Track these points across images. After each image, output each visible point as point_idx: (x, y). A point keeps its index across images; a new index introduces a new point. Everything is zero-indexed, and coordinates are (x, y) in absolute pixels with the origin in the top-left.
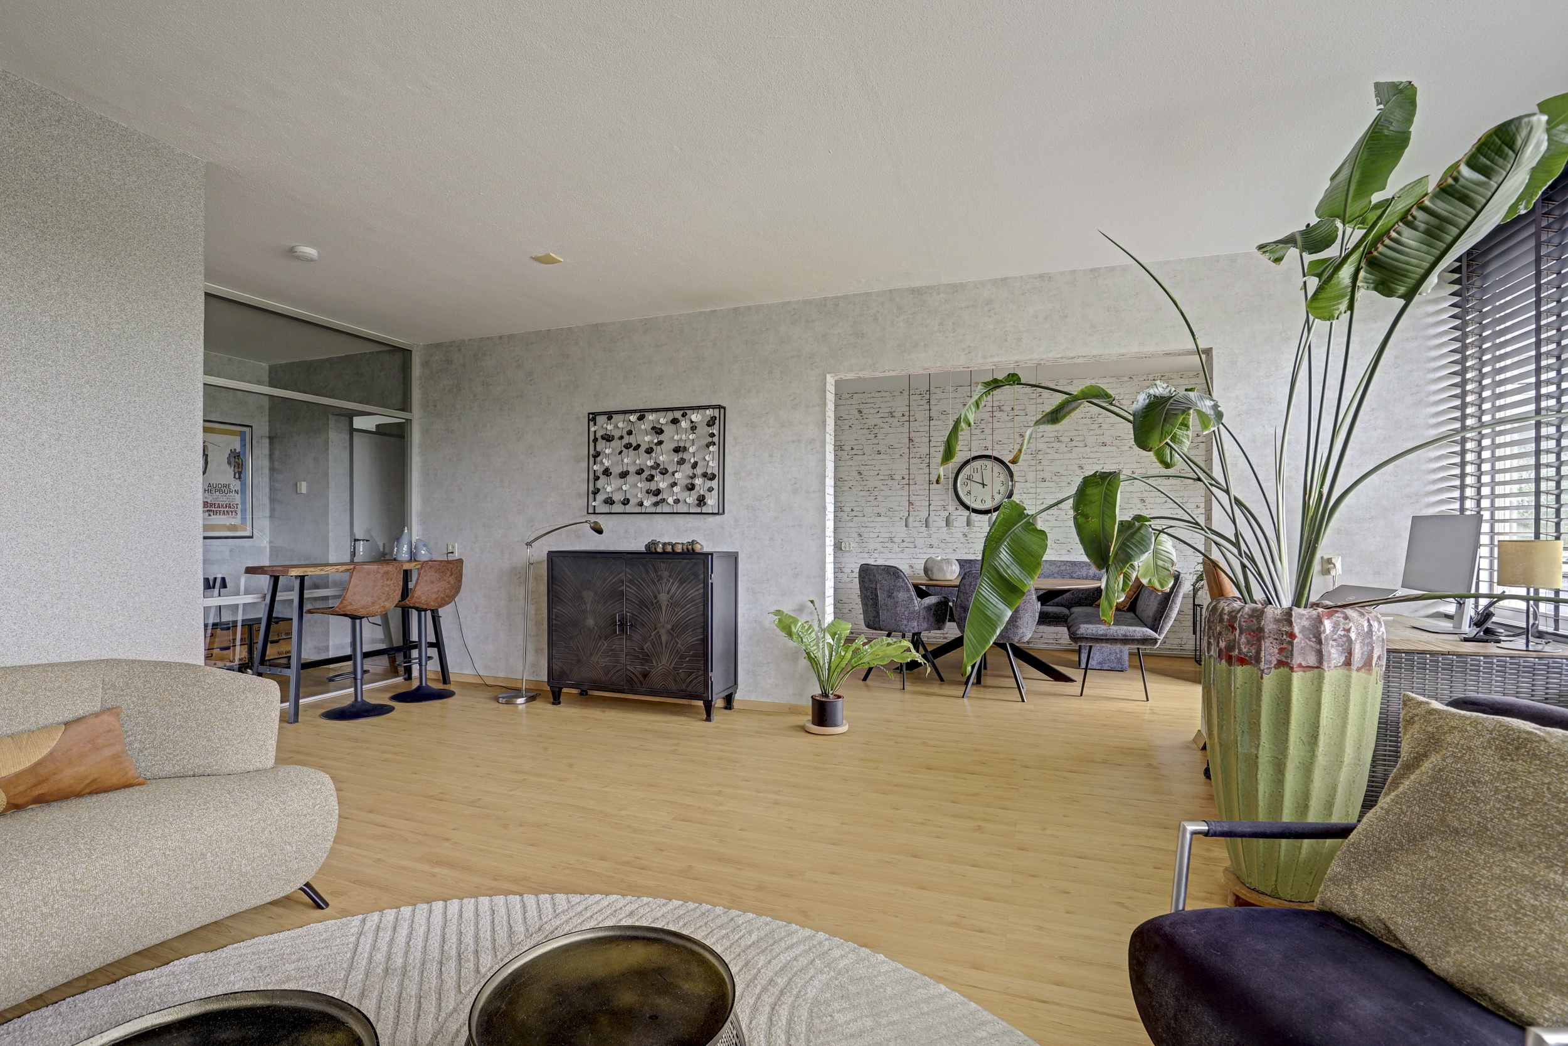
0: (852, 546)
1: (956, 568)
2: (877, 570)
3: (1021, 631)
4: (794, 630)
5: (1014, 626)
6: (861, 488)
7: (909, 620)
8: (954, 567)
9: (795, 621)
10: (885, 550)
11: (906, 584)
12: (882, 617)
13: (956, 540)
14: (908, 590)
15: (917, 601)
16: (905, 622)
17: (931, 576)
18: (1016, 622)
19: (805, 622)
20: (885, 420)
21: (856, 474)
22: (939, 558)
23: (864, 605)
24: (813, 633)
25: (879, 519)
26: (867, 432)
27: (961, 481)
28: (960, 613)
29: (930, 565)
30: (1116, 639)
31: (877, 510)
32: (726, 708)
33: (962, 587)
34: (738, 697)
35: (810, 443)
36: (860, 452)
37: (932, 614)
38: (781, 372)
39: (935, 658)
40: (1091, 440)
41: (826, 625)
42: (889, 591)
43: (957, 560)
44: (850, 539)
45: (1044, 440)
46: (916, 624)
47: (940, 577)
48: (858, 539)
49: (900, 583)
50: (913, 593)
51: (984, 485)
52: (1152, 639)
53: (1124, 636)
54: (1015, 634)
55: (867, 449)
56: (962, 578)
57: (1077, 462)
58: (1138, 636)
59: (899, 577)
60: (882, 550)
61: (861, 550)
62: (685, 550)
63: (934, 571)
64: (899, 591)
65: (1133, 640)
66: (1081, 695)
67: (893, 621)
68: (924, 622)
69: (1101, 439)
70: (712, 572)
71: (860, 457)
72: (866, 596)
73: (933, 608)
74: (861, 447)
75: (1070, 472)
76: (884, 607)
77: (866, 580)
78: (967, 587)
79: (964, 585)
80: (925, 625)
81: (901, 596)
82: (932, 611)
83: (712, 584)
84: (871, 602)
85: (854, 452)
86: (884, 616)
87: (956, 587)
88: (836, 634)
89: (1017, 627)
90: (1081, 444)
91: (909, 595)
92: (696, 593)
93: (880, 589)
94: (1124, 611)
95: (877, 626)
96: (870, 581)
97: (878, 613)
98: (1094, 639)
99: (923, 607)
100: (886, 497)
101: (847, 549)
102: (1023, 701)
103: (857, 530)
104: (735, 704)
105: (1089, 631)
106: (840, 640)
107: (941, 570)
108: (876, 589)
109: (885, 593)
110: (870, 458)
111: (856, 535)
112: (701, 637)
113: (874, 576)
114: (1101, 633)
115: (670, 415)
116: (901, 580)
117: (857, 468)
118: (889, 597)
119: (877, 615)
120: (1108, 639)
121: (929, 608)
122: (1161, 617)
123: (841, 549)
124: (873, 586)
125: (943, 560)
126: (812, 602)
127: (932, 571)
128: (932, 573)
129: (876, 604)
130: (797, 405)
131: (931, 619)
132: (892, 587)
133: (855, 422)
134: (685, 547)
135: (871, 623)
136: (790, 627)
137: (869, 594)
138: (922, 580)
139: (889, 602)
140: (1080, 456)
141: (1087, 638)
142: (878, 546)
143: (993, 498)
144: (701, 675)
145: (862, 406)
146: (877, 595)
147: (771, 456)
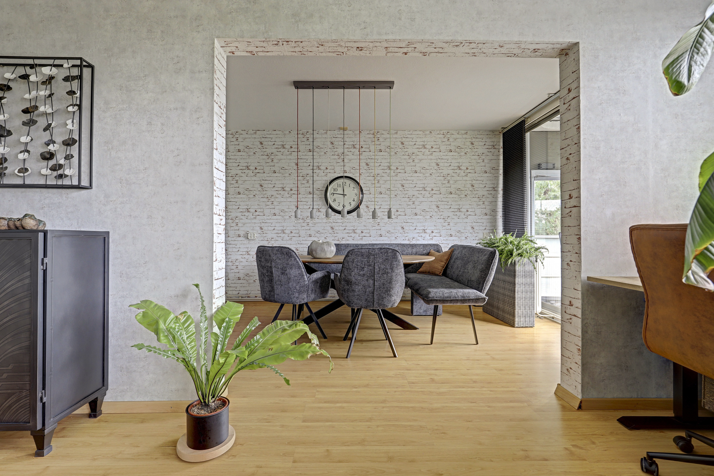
0: (255, 235)
1: (334, 249)
2: (272, 250)
3: (393, 298)
4: (162, 326)
5: (388, 295)
6: (262, 196)
7: (300, 292)
8: (332, 248)
9: (166, 313)
10: (279, 239)
11: (297, 262)
12: (277, 291)
13: (327, 232)
14: (299, 267)
15: (306, 276)
16: (297, 295)
17: (315, 255)
18: (390, 291)
19: (181, 314)
20: (279, 150)
21: (258, 186)
22: (321, 241)
23: (261, 280)
24: (192, 326)
25: (275, 217)
26: (266, 157)
27: (329, 193)
28: (344, 286)
29: (314, 247)
30: (457, 300)
31: (273, 211)
32: (90, 416)
33: (346, 264)
34: (109, 398)
35: (196, 111)
36: (261, 171)
37: (318, 287)
38: (162, 32)
39: (318, 318)
40: (408, 169)
41: (214, 310)
42: (282, 269)
43: (335, 244)
44: (255, 231)
45: (381, 168)
46: (305, 296)
47: (322, 255)
48: (260, 231)
49: (292, 262)
50: (304, 270)
51: (344, 195)
52: (482, 299)
53: (462, 297)
54: (389, 301)
55: (267, 169)
56: (346, 256)
57: (400, 182)
58: (472, 296)
59: (291, 256)
60: (277, 238)
61: (262, 238)
62: (12, 227)
63: (318, 251)
64: (291, 268)
65: (469, 300)
66: (432, 343)
67: (286, 294)
68: (312, 293)
69: (414, 169)
70: (45, 255)
71: (262, 175)
72: (262, 273)
73: (319, 281)
74: (262, 168)
75: (396, 189)
76: (278, 283)
77: (263, 260)
78: (350, 264)
79: (348, 262)
80: (313, 296)
81: (293, 272)
82: (318, 284)
83: (45, 272)
84: (267, 279)
85: (257, 171)
86: (278, 290)
87: (341, 263)
88: (223, 321)
89: (391, 296)
90: (402, 171)
91: (300, 272)
92: (19, 284)
93: (275, 267)
94: (440, 276)
95: (272, 299)
96: (266, 260)
97: (273, 287)
98: (442, 300)
99: (311, 281)
100: (280, 202)
101: (252, 238)
102: (395, 356)
103: (259, 225)
104: (105, 408)
105: (438, 295)
106: (228, 328)
107: (323, 250)
108: (271, 267)
109: (279, 270)
110: (268, 175)
111: (258, 228)
112: (27, 343)
113: (270, 256)
114: (446, 295)
115: (21, 71)
116: (293, 259)
117: (259, 182)
118: (282, 273)
119: (272, 290)
120: (452, 300)
121: (316, 282)
122: (484, 281)
123: (248, 239)
124: (269, 264)
125: (323, 243)
126: (197, 286)
127: (316, 251)
128: (316, 253)
129: (271, 281)
130: (180, 69)
131: (318, 290)
132: (285, 266)
133: (258, 150)
134: (11, 224)
135: (267, 296)
136: (157, 323)
137: (265, 271)
138: (309, 259)
139: (283, 278)
140: (402, 179)
141: (437, 300)
142: (275, 236)
143: (350, 204)
144: (26, 397)
145: (263, 139)
146: (272, 273)
147: (149, 123)
